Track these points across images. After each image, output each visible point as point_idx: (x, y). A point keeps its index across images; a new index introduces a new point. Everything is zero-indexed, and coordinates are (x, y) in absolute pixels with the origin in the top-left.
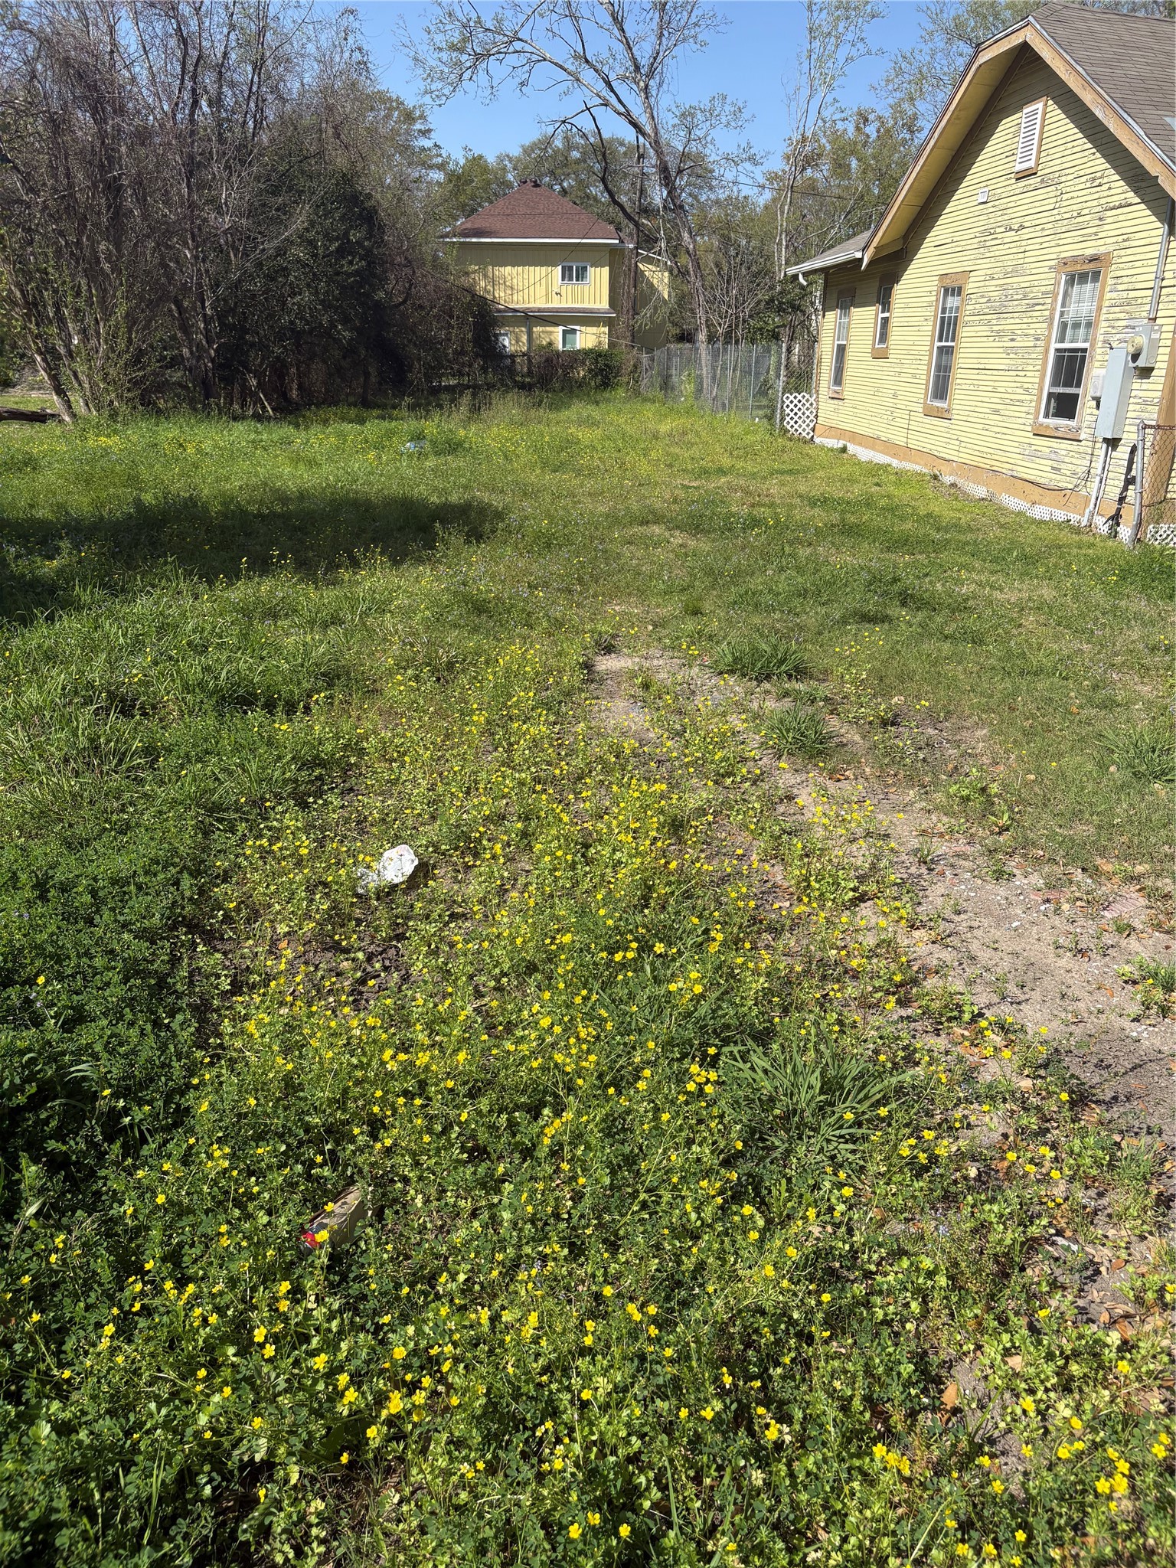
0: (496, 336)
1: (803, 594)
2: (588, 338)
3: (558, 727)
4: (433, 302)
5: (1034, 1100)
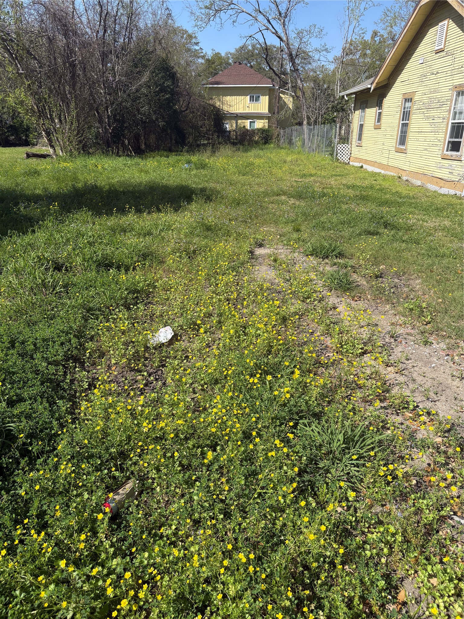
0: (223, 124)
1: (343, 223)
2: (259, 124)
3: (237, 277)
4: (198, 110)
5: (443, 448)
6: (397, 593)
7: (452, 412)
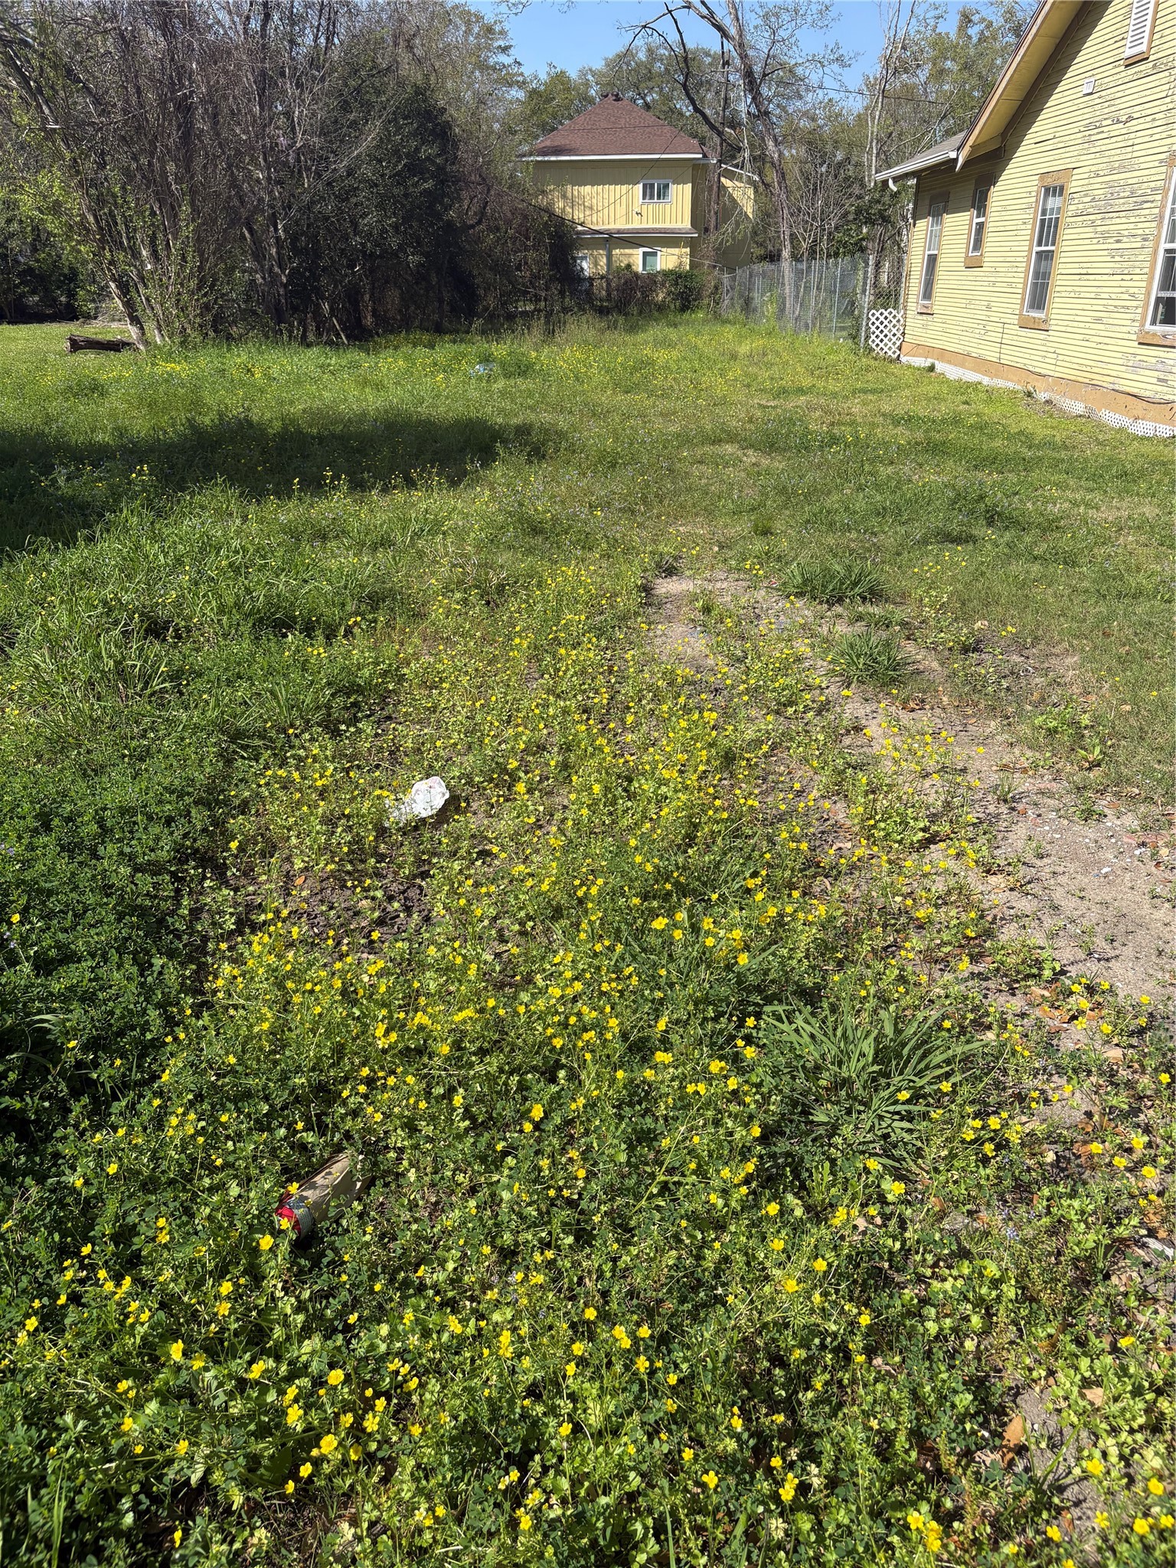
0: (575, 259)
1: (882, 512)
2: (669, 259)
3: (609, 652)
4: (509, 223)
5: (1124, 1074)
6: (1005, 1424)
7: (1150, 985)
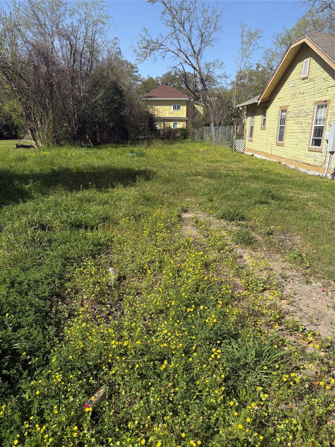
0: (155, 125)
1: (243, 195)
2: (180, 125)
3: (170, 234)
4: (137, 115)
5: (325, 360)
7: (330, 333)
